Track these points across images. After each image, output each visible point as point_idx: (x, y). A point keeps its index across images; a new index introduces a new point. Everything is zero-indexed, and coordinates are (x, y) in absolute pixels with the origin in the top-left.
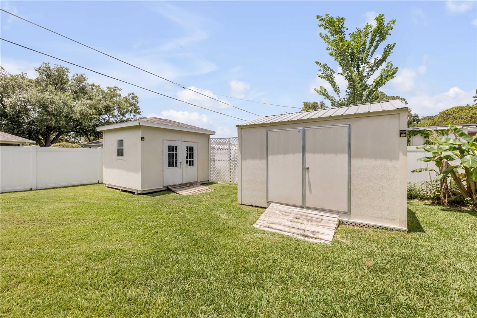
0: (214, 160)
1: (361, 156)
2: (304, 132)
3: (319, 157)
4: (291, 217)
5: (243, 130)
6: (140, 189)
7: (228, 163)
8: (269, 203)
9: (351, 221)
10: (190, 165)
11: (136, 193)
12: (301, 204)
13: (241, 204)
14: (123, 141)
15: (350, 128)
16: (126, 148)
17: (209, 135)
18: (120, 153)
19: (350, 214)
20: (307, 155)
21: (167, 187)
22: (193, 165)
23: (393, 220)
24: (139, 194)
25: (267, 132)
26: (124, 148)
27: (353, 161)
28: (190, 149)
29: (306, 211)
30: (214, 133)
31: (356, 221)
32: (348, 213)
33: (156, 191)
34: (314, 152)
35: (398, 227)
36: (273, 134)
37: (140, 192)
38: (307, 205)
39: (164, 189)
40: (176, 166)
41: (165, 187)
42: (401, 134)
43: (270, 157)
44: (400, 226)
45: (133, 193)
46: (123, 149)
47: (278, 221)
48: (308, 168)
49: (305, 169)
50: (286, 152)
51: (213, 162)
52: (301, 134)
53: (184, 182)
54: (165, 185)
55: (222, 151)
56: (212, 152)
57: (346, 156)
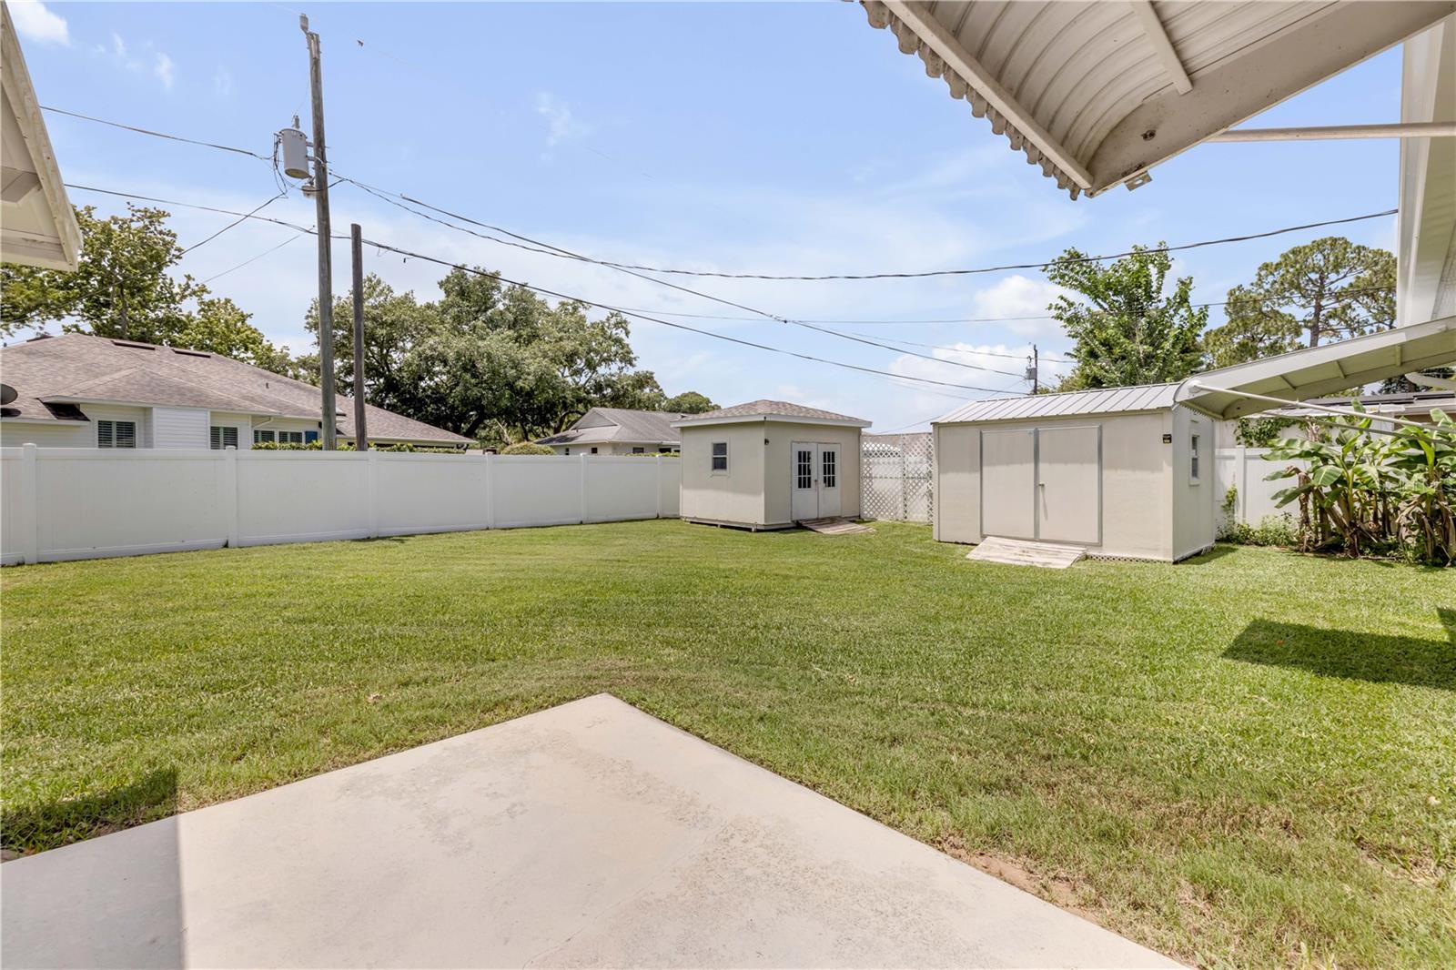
0: (871, 477)
1: (1115, 467)
2: (1037, 434)
3: (1059, 468)
4: (1017, 551)
5: (941, 429)
6: (763, 523)
7: (900, 481)
8: (984, 537)
9: (1102, 554)
10: (829, 486)
11: (753, 530)
12: (1032, 536)
13: (940, 541)
14: (725, 444)
15: (1100, 429)
16: (731, 455)
17: (860, 428)
18: (720, 464)
19: (1101, 545)
20: (1042, 466)
21: (798, 522)
22: (833, 485)
23: (1156, 550)
24: (758, 531)
25: (981, 433)
26: (727, 456)
27: (1105, 473)
28: (829, 457)
29: (1038, 544)
30: (869, 424)
31: (1108, 554)
32: (1099, 545)
33: (783, 527)
34: (1051, 461)
35: (1161, 558)
36: (989, 436)
37: (763, 528)
38: (1041, 537)
39: (791, 526)
40: (809, 486)
41: (793, 521)
42: (1164, 439)
43: (985, 469)
44: (1164, 556)
45: (749, 530)
46: (725, 458)
47: (998, 554)
48: (1043, 485)
49: (1038, 486)
50: (1010, 461)
51: (868, 481)
52: (1032, 436)
53: (820, 516)
54: (795, 518)
55: (886, 460)
56: (865, 460)
57: (1096, 466)
